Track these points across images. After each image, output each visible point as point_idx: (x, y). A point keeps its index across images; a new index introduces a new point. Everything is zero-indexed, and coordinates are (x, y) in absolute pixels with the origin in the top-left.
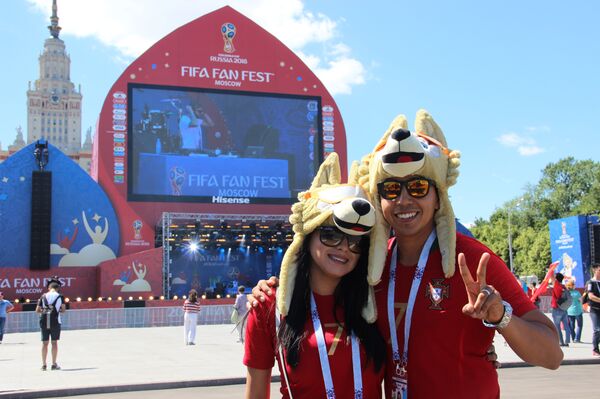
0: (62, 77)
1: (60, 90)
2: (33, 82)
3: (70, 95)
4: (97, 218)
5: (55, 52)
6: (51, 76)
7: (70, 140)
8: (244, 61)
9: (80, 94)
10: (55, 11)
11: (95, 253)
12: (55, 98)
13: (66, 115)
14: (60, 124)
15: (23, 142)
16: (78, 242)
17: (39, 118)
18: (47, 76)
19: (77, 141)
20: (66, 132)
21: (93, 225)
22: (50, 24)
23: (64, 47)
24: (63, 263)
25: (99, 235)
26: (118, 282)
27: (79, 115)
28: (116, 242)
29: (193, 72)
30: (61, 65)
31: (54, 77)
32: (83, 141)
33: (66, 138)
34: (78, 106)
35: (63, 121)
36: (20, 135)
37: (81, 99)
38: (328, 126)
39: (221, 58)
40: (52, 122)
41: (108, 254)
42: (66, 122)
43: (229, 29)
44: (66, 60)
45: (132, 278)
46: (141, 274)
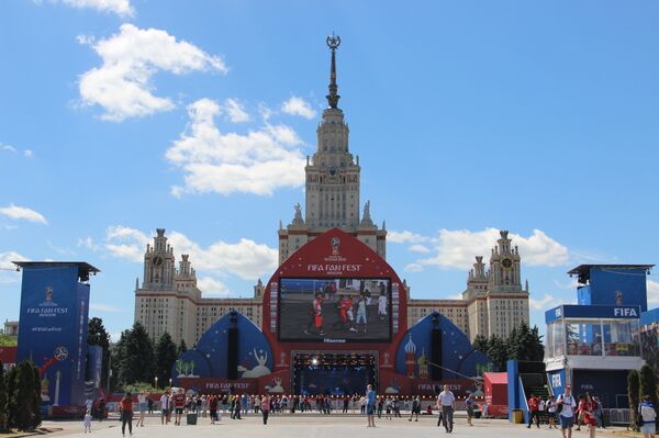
0: (340, 149)
1: (338, 163)
2: (311, 156)
3: (348, 168)
4: (261, 351)
5: (333, 123)
6: (329, 148)
7: (348, 216)
8: (344, 259)
9: (357, 166)
10: (333, 79)
11: (260, 370)
12: (333, 173)
13: (344, 190)
14: (338, 199)
15: (301, 220)
16: (252, 364)
17: (317, 194)
18: (325, 149)
19: (355, 216)
20: (344, 208)
21: (259, 355)
22: (328, 94)
23: (343, 116)
24: (244, 376)
25: (262, 361)
26: (267, 387)
27: (357, 189)
28: (271, 364)
29: (314, 267)
30: (340, 135)
31: (333, 150)
32: (361, 218)
33: (344, 215)
34: (356, 180)
35: (341, 197)
36: (299, 213)
37: (359, 171)
38: (395, 295)
39: (331, 259)
40: (330, 197)
41: (267, 371)
42: (344, 196)
43: (336, 241)
44: (344, 129)
45: (274, 385)
46: (279, 383)
